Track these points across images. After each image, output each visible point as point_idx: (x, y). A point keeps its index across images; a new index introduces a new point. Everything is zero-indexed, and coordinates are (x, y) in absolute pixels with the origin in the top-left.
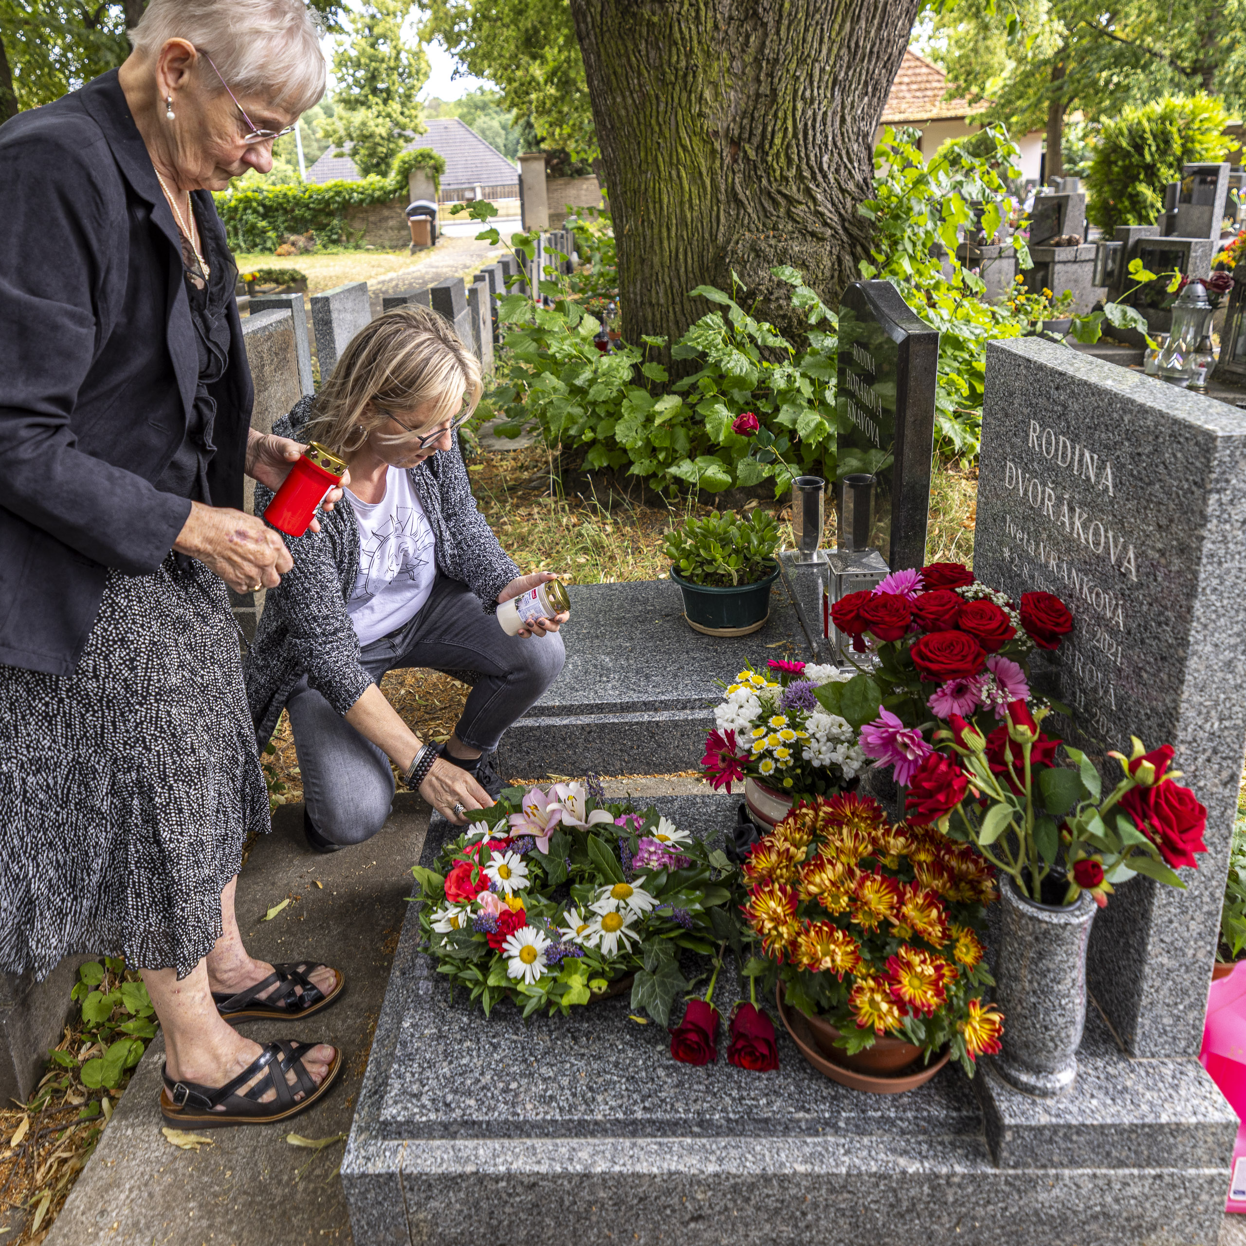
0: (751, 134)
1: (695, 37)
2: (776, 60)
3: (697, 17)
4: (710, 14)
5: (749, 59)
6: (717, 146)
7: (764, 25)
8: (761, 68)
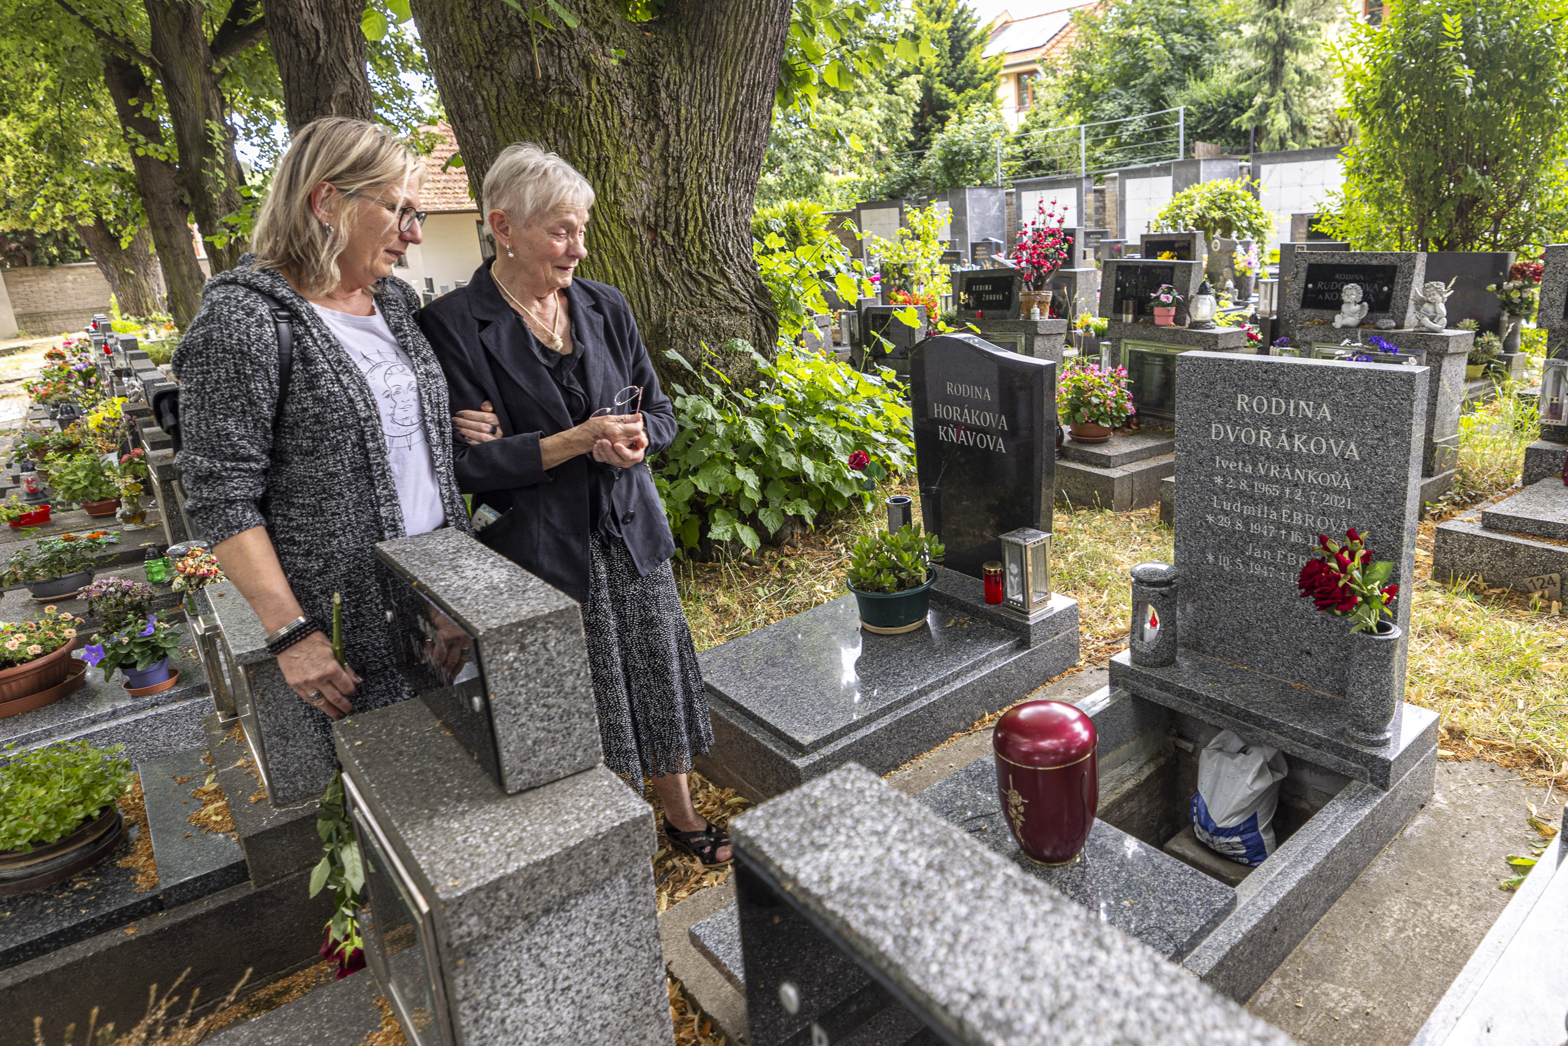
1: (604, 131)
2: (680, 158)
3: (605, 113)
4: (616, 112)
5: (656, 155)
8: (667, 164)
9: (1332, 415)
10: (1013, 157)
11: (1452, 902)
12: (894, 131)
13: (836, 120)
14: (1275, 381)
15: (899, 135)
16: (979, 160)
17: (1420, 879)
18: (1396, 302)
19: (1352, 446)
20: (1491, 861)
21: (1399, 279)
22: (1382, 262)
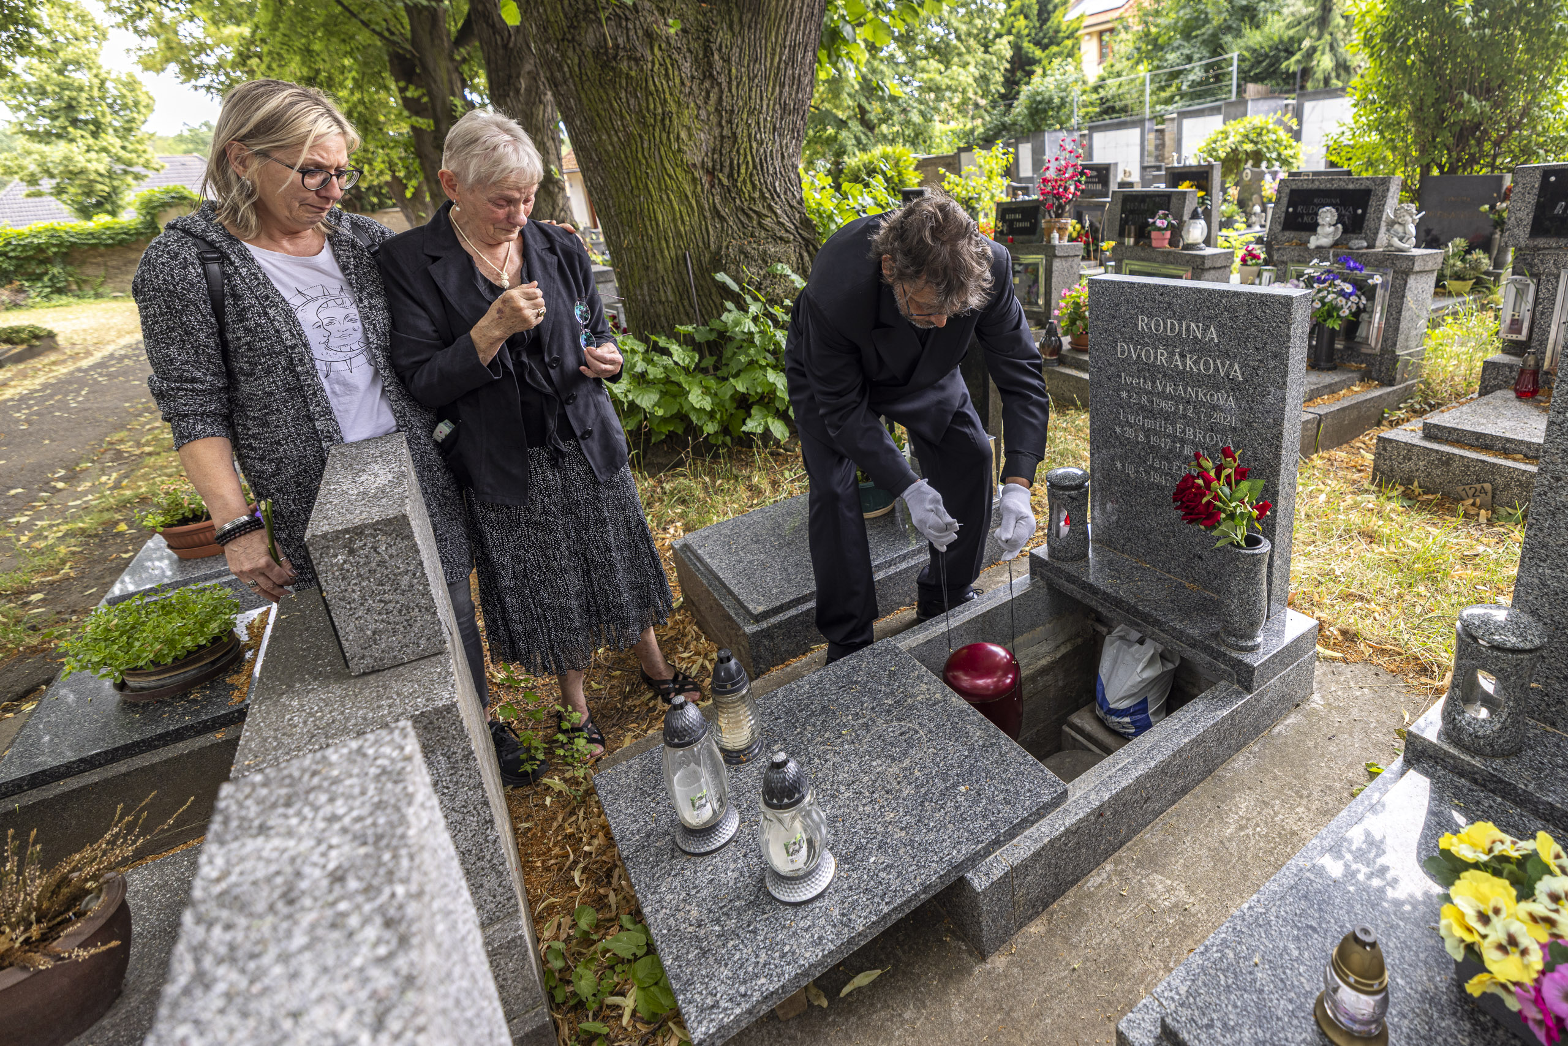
0: (722, 165)
1: (667, 90)
2: (732, 111)
3: (667, 75)
4: (676, 73)
5: (711, 109)
6: (696, 174)
7: (720, 84)
8: (721, 117)
9: (1219, 336)
10: (1092, 104)
11: (1299, 805)
12: (988, 85)
13: (938, 78)
14: (1170, 304)
15: (992, 88)
16: (1059, 108)
17: (1275, 779)
18: (1369, 223)
19: (1236, 367)
20: (1351, 765)
21: (1373, 202)
22: (1358, 187)
